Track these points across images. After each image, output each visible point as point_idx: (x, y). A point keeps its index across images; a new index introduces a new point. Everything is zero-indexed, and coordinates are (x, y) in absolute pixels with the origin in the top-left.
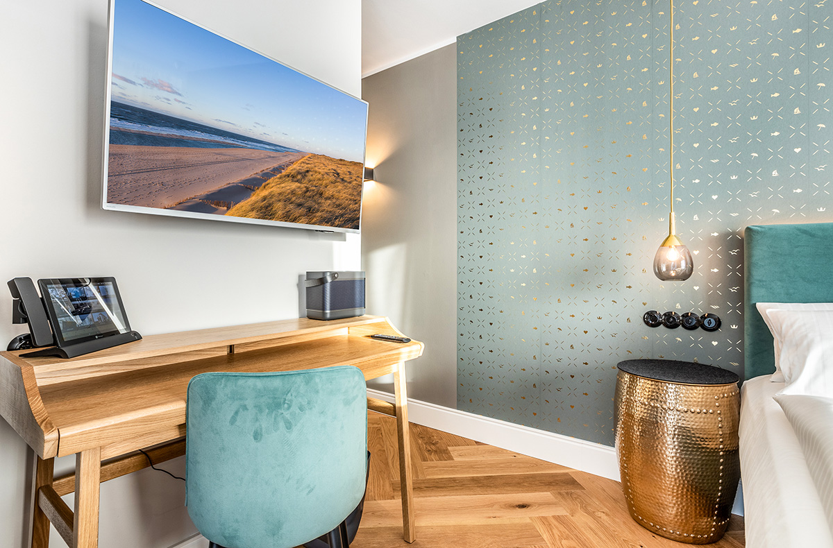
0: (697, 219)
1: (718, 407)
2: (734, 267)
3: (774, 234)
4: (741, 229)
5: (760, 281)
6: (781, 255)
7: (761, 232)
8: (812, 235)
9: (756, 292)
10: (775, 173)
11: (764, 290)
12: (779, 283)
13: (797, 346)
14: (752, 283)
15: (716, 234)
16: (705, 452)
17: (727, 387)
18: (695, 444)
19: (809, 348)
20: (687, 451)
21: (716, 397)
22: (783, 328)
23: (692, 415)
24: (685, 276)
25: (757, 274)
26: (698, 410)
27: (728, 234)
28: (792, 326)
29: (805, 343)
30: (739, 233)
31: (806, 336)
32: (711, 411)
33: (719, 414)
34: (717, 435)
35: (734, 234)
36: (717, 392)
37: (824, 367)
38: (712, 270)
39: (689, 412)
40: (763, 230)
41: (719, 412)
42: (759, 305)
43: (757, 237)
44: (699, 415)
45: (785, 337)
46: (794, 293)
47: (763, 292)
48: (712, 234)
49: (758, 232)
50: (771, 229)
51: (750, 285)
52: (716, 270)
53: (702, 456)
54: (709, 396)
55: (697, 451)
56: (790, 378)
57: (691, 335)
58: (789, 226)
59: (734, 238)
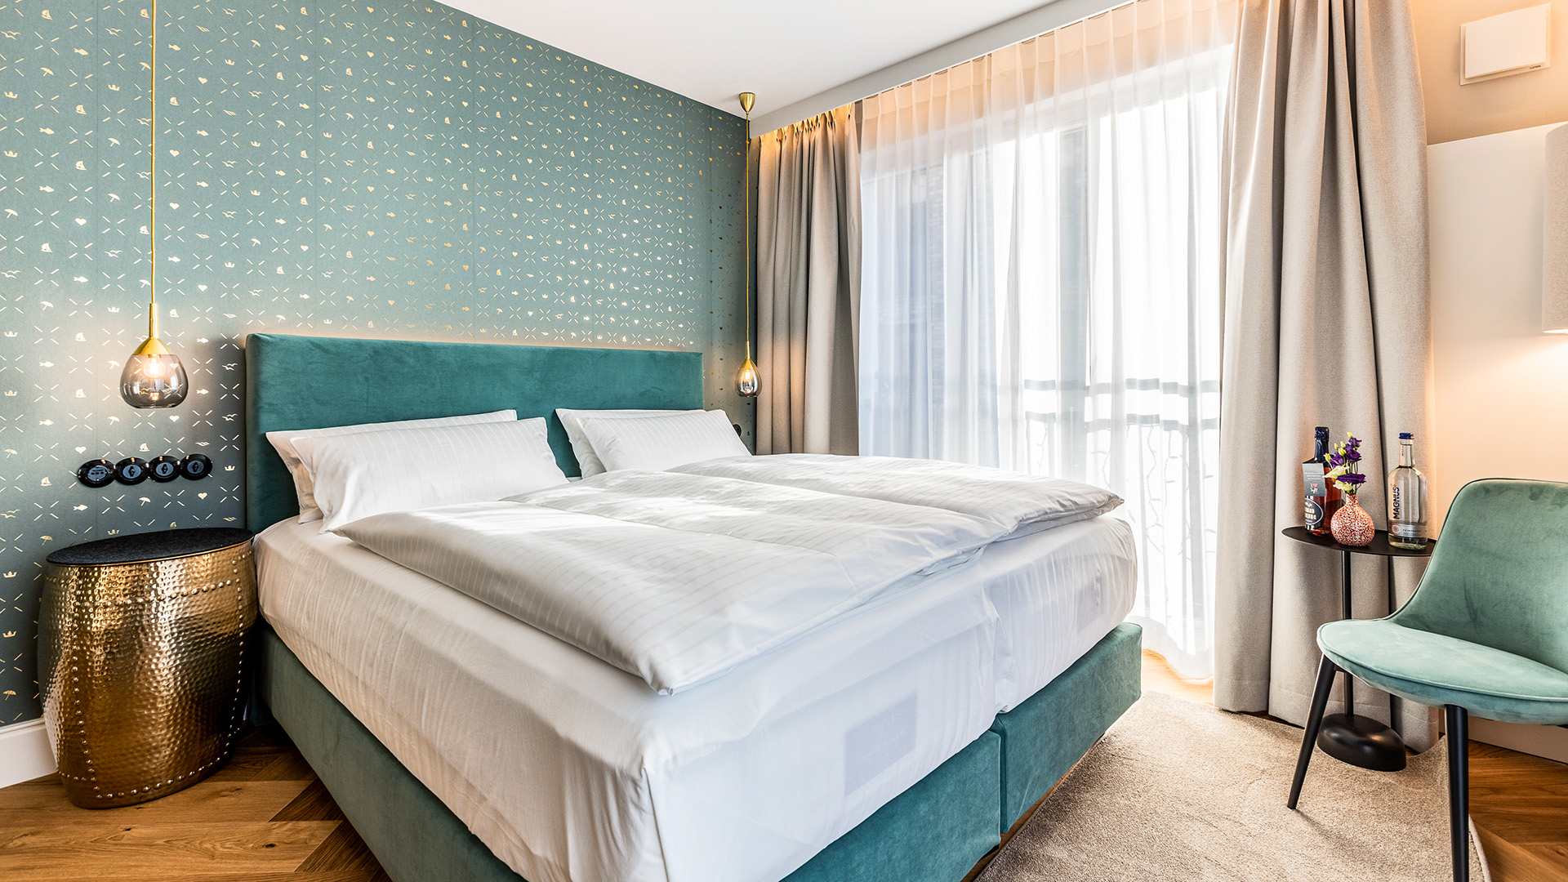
0: (176, 315)
1: (236, 574)
2: (230, 386)
3: (285, 346)
4: (241, 335)
5: (270, 404)
6: (294, 372)
7: (272, 343)
8: (326, 351)
9: (265, 418)
10: (280, 270)
11: (274, 416)
12: (292, 407)
13: (333, 475)
14: (260, 408)
15: (204, 341)
16: (222, 640)
17: (244, 545)
18: (209, 634)
19: (345, 475)
20: (199, 649)
21: (234, 562)
22: (314, 458)
23: (205, 595)
24: (175, 401)
25: (268, 396)
26: (213, 586)
27: (221, 342)
28: (323, 454)
29: (341, 470)
30: (236, 342)
31: (340, 462)
32: (228, 582)
33: (239, 582)
34: (236, 611)
35: (229, 341)
36: (234, 554)
37: (362, 491)
38: (198, 392)
39: (201, 593)
40: (274, 340)
41: (238, 580)
42: (269, 435)
43: (267, 349)
44: (214, 593)
45: (317, 468)
46: (307, 418)
47: (273, 418)
48: (199, 340)
49: (267, 342)
50: (283, 339)
51: (257, 409)
52: (204, 392)
53: (219, 648)
54: (225, 563)
55: (212, 644)
56: (331, 511)
57: (166, 490)
58: (302, 338)
59: (230, 348)
